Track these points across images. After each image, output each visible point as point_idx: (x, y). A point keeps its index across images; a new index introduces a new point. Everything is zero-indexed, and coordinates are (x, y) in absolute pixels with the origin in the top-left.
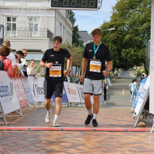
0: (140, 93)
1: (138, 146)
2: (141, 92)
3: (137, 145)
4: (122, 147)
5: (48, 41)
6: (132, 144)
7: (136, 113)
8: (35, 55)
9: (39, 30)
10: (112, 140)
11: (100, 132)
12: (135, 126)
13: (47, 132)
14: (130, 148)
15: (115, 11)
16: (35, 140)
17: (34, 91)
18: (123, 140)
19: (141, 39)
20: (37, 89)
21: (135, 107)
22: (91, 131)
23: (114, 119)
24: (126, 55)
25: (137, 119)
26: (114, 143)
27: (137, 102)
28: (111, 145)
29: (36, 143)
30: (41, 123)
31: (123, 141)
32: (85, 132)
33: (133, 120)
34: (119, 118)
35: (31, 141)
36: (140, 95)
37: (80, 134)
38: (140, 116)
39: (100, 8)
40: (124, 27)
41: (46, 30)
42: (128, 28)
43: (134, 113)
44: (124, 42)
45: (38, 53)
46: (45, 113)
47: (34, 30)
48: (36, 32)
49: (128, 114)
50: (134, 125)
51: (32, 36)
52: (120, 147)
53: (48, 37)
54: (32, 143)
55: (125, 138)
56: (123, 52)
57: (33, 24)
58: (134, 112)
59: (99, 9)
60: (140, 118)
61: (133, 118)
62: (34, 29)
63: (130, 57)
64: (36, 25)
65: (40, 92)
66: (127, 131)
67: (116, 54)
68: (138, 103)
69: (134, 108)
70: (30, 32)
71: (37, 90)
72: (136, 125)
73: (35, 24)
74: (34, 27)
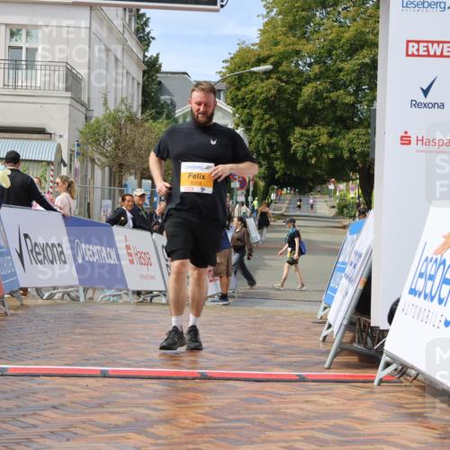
0: (344, 263)
1: (335, 426)
2: (347, 261)
3: (332, 422)
4: (284, 428)
5: (68, 101)
6: (317, 418)
7: (330, 326)
8: (28, 142)
9: (39, 67)
10: (256, 406)
11: (222, 382)
12: (326, 365)
13: (58, 380)
14: (309, 433)
15: (272, 14)
16: (18, 407)
17: (21, 256)
18: (289, 406)
19: (349, 99)
20: (30, 248)
21: (330, 307)
22: (194, 379)
23: (263, 343)
24: (303, 147)
25: (333, 343)
26: (261, 417)
27: (335, 291)
28: (253, 423)
29: (24, 416)
30: (39, 354)
31: (288, 411)
32: (172, 381)
33: (321, 345)
34: (278, 341)
35: (8, 410)
36: (343, 270)
37: (161, 387)
38: (344, 333)
39: (224, 3)
40: (300, 62)
41: (62, 68)
42: (310, 65)
43: (326, 326)
44: (300, 106)
45: (35, 136)
46: (52, 321)
47: (24, 67)
48: (29, 71)
49: (308, 329)
50: (325, 362)
51: (20, 84)
52: (280, 430)
53: (67, 89)
54: (9, 413)
55: (296, 402)
56: (297, 136)
57: (21, 48)
58: (325, 323)
59: (222, 6)
60: (344, 341)
61: (321, 339)
62: (23, 63)
63: (315, 153)
64: (32, 52)
65: (41, 257)
66: (302, 380)
67: (274, 141)
68: (338, 293)
69: (325, 308)
70: (11, 71)
71: (32, 251)
72: (332, 362)
73: (27, 49)
74: (24, 58)
